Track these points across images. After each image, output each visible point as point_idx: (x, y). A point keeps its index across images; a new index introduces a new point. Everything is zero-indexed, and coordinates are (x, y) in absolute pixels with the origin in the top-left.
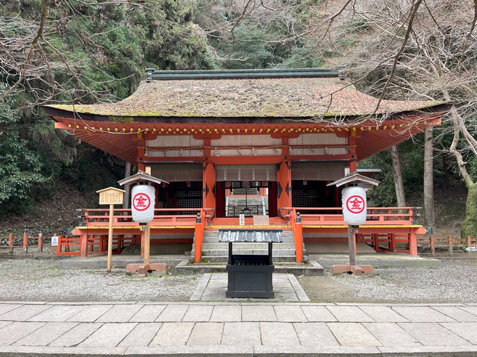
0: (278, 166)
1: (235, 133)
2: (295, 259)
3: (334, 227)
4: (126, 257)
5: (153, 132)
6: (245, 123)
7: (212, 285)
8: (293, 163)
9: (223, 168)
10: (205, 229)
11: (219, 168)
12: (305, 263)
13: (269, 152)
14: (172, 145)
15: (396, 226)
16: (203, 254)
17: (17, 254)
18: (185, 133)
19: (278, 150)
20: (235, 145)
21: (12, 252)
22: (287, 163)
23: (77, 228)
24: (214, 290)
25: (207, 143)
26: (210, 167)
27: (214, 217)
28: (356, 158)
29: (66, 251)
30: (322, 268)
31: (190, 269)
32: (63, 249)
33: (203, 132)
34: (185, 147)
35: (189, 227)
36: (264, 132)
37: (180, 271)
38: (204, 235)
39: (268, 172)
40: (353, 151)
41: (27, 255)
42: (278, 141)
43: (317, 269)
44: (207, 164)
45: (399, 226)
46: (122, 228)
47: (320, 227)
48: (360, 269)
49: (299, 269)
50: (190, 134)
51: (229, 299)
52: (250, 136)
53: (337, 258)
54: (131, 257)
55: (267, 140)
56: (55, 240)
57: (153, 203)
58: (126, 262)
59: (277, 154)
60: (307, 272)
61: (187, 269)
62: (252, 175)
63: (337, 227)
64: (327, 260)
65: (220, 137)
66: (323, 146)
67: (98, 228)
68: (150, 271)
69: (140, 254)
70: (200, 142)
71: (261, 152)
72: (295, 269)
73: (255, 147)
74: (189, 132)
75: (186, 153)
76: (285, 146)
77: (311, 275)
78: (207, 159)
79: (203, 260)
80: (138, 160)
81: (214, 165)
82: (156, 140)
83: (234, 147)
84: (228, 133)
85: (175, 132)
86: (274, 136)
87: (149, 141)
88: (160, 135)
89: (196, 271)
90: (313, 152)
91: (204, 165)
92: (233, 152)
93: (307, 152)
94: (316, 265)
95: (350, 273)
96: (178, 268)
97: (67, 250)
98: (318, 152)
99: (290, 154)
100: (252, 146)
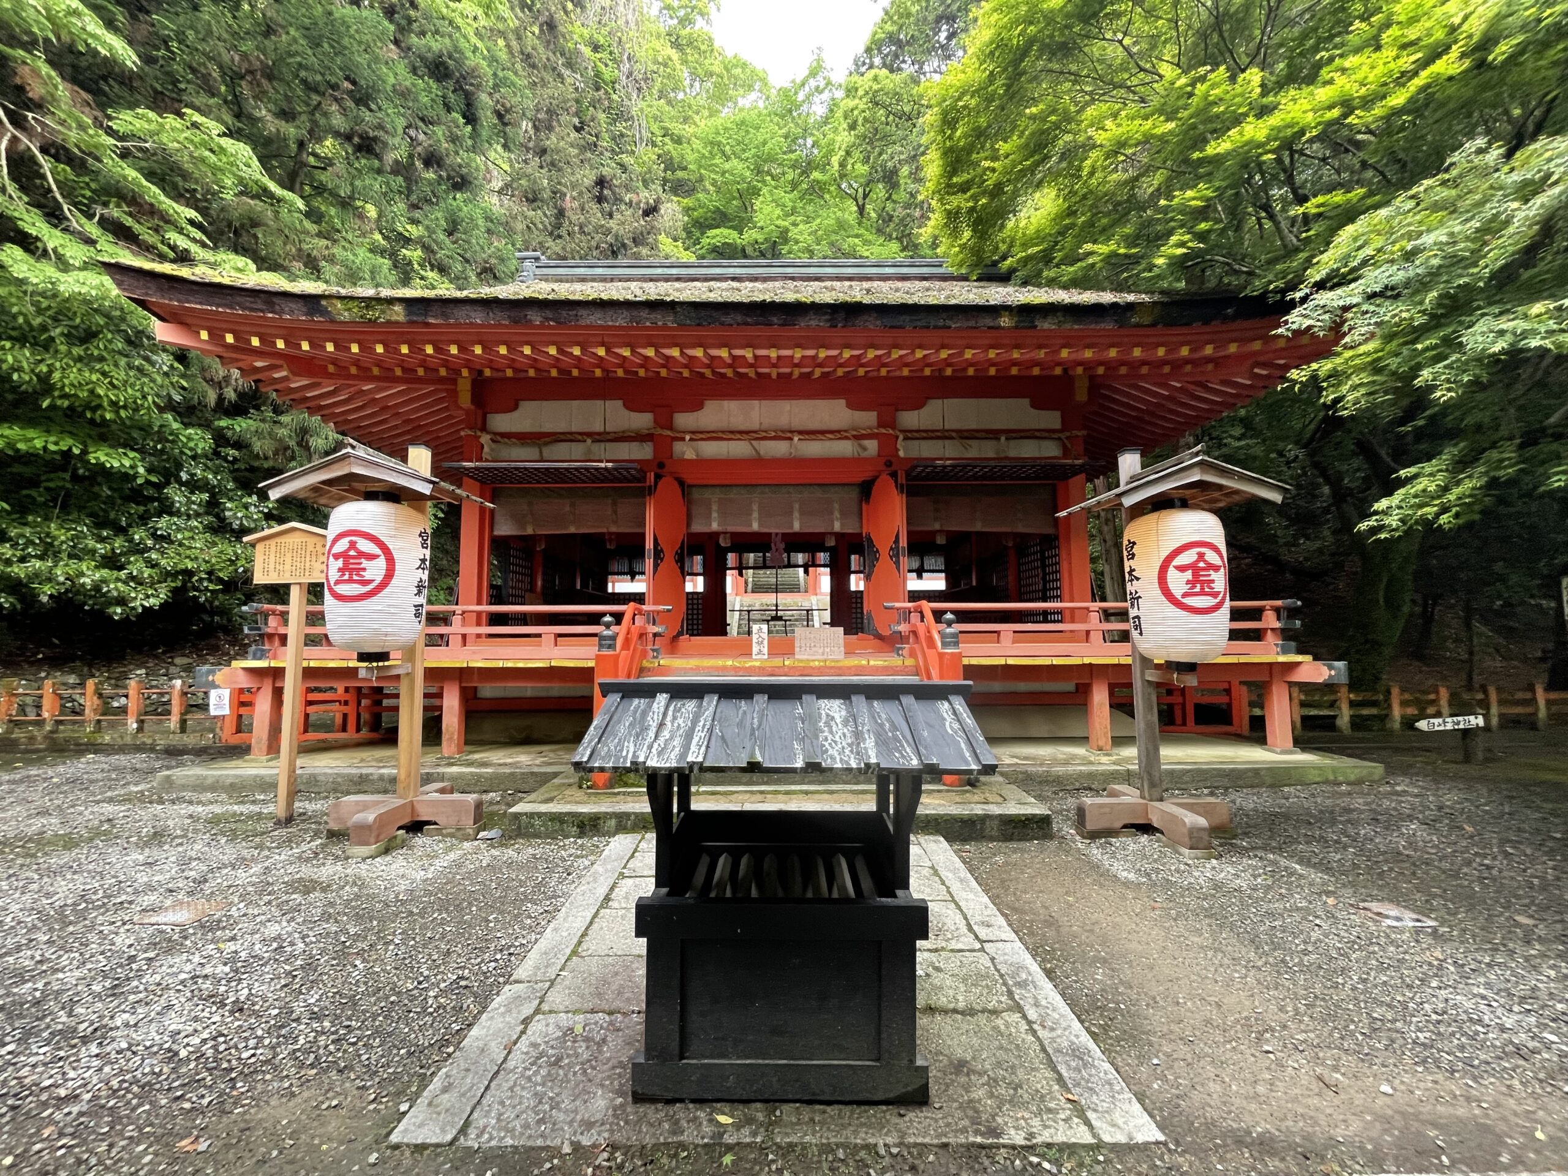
0: (866, 489)
8: (911, 477)
9: (707, 494)
11: (695, 494)
12: (975, 785)
13: (844, 448)
14: (560, 427)
15: (1234, 660)
17: (107, 739)
19: (867, 443)
20: (742, 428)
22: (894, 477)
23: (235, 664)
25: (664, 422)
26: (668, 486)
27: (679, 634)
30: (1046, 812)
31: (564, 817)
34: (600, 434)
37: (524, 827)
39: (836, 507)
41: (139, 741)
42: (868, 418)
43: (1030, 818)
44: (658, 477)
45: (1242, 660)
47: (1001, 661)
49: (962, 820)
52: (786, 403)
55: (835, 413)
56: (220, 698)
59: (864, 454)
60: (992, 828)
61: (551, 817)
62: (791, 512)
63: (1056, 662)
65: (702, 407)
66: (995, 434)
68: (415, 827)
70: (642, 421)
71: (814, 449)
72: (946, 820)
73: (800, 433)
76: (887, 432)
77: (1007, 839)
78: (661, 465)
79: (620, 780)
81: (681, 483)
83: (741, 432)
86: (856, 401)
87: (501, 416)
89: (584, 825)
90: (966, 448)
91: (650, 480)
92: (739, 449)
96: (519, 817)
99: (901, 454)
100: (791, 432)
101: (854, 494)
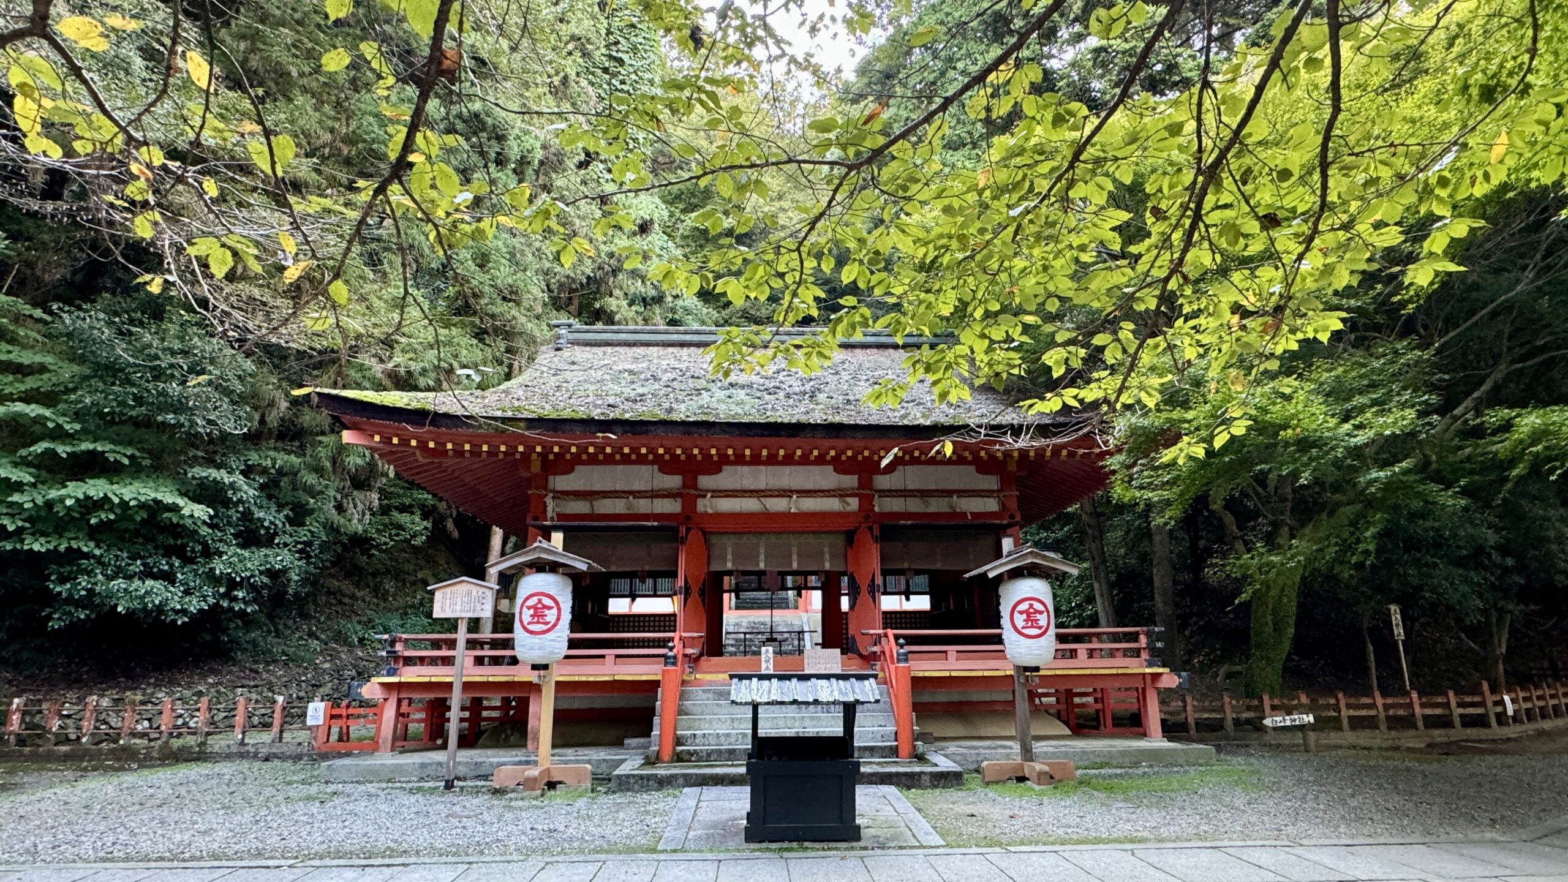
0: (850, 537)
1: (756, 460)
2: (894, 751)
3: (980, 674)
4: (489, 752)
5: (568, 457)
6: (780, 436)
7: (705, 815)
8: (883, 528)
9: (725, 539)
10: (683, 683)
11: (714, 539)
12: (921, 758)
13: (832, 504)
14: (608, 486)
15: (1114, 671)
16: (679, 741)
17: (216, 749)
18: (642, 460)
19: (849, 500)
20: (752, 488)
21: (203, 744)
22: (870, 529)
23: (374, 680)
24: (715, 825)
25: (690, 483)
26: (694, 537)
27: (701, 655)
28: (1018, 518)
29: (340, 740)
30: (959, 769)
31: (649, 777)
32: (334, 737)
33: (683, 457)
34: (639, 492)
35: (644, 678)
36: (821, 461)
37: (625, 784)
38: (683, 696)
39: (826, 549)
40: (1013, 505)
41: (243, 749)
42: (850, 481)
43: (948, 773)
44: (688, 530)
45: (1120, 671)
46: (484, 679)
47: (947, 674)
48: (1046, 768)
49: (906, 774)
50: (652, 463)
51: (753, 846)
52: (787, 469)
53: (989, 748)
54: (502, 752)
55: (825, 477)
56: (317, 711)
57: (567, 617)
58: (491, 764)
59: (848, 509)
60: (926, 780)
61: (642, 777)
62: (790, 556)
63: (986, 674)
64: (965, 751)
65: (720, 471)
66: (949, 493)
67: (426, 679)
68: (552, 785)
69: (525, 746)
70: (674, 481)
71: (810, 505)
72: (897, 774)
73: (798, 492)
74: (651, 457)
75: (643, 506)
76: (866, 492)
77: (935, 787)
78: (688, 518)
79: (679, 758)
80: (529, 521)
81: (705, 533)
82: (571, 476)
83: (751, 491)
84: (740, 460)
85: (618, 457)
86: (841, 467)
87: (559, 478)
88: (584, 463)
89: (663, 783)
90: (927, 504)
91: (683, 530)
92: (750, 505)
93: (914, 505)
94: (943, 763)
95: (1022, 779)
96: (619, 777)
97: (344, 737)
98: (937, 506)
99: (876, 509)
100: (791, 491)
101: (840, 541)
